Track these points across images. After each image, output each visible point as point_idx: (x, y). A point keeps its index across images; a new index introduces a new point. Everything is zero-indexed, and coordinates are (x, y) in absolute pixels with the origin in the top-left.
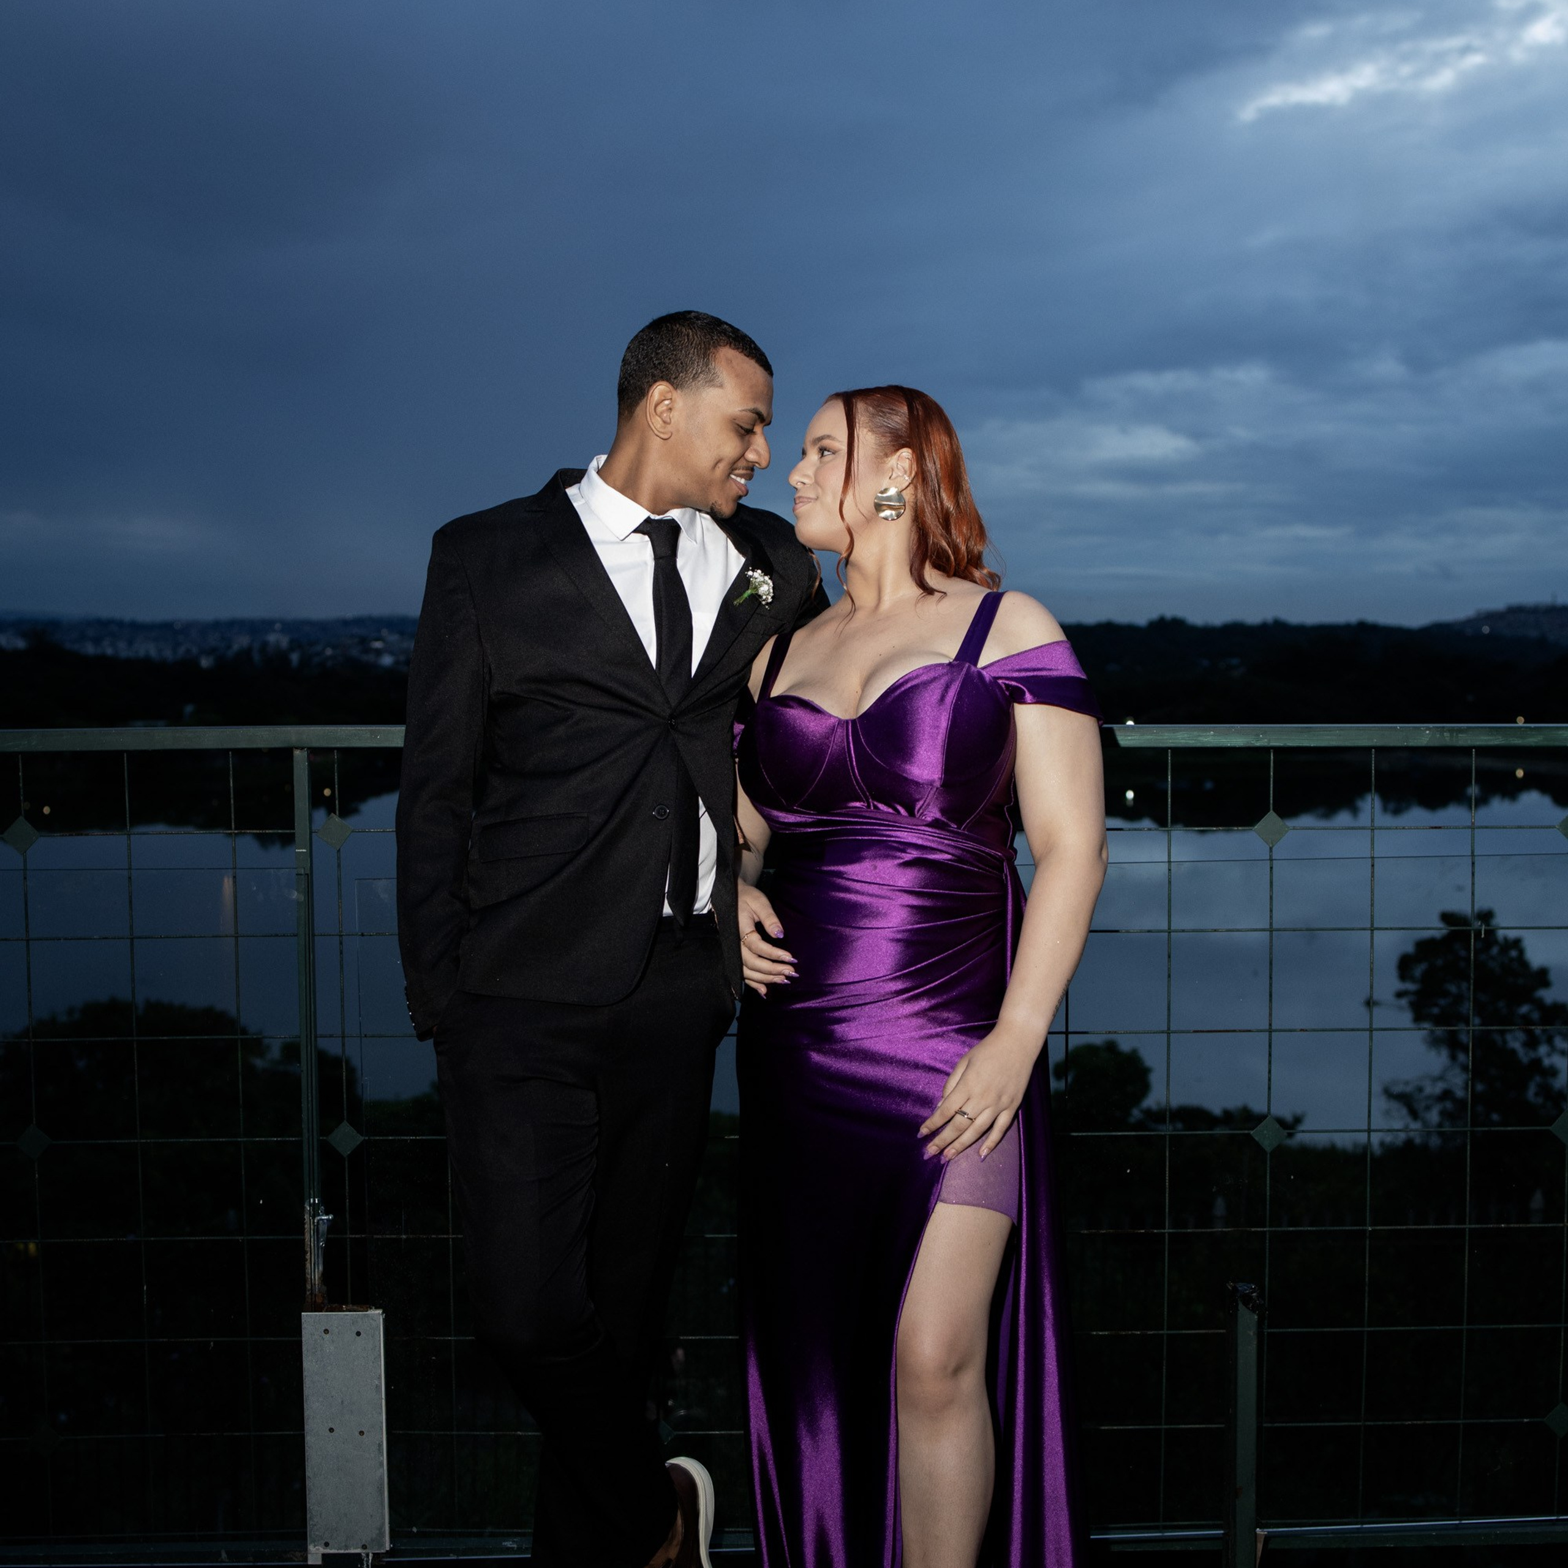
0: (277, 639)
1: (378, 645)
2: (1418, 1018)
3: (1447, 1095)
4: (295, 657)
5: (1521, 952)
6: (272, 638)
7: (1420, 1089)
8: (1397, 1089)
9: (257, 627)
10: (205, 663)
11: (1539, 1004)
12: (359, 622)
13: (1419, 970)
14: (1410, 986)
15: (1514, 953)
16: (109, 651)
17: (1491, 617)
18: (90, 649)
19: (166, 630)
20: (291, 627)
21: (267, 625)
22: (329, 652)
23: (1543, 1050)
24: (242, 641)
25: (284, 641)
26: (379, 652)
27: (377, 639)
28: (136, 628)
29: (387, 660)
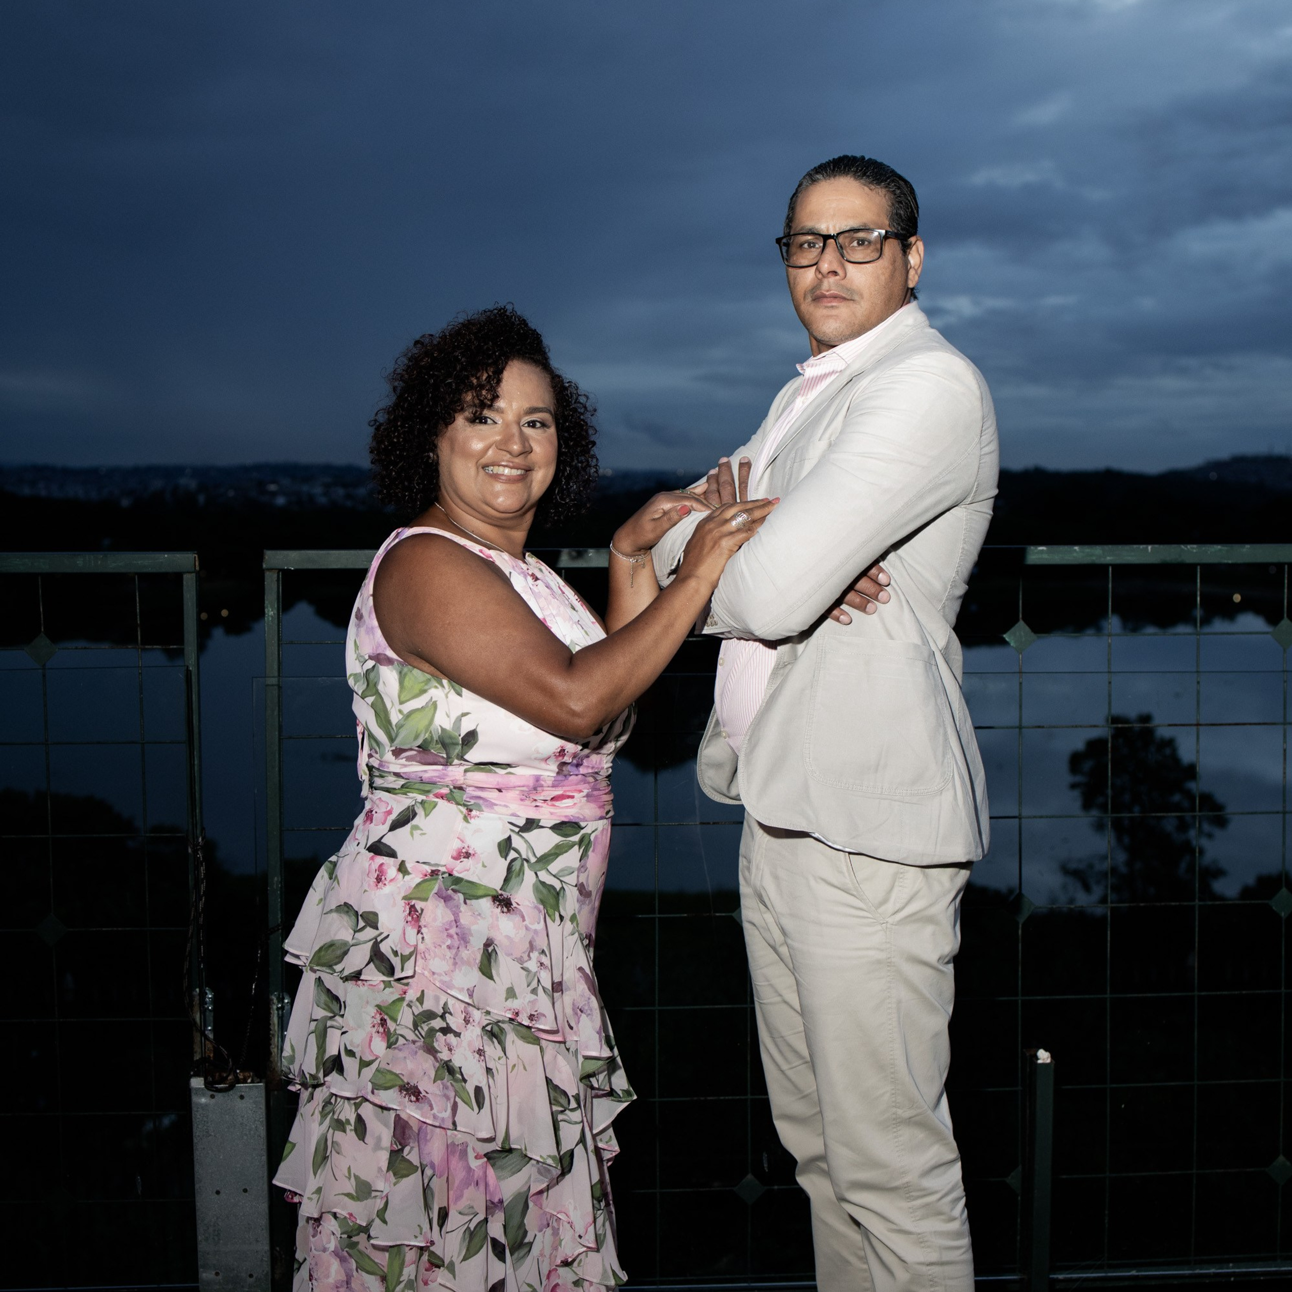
0: (188, 483)
1: (273, 487)
2: (1087, 805)
3: (1114, 870)
4: (201, 499)
5: (1174, 751)
6: (183, 481)
7: (1091, 866)
8: (1073, 866)
9: (171, 472)
10: (125, 502)
11: (1189, 795)
12: (258, 468)
13: (1088, 765)
14: (1079, 779)
15: (1168, 751)
16: (43, 493)
17: (1217, 465)
18: (27, 491)
19: (91, 475)
20: (200, 472)
21: (179, 470)
22: (231, 493)
23: (1192, 833)
24: (157, 484)
25: (193, 484)
26: (274, 494)
27: (273, 482)
28: (67, 473)
29: (281, 501)
